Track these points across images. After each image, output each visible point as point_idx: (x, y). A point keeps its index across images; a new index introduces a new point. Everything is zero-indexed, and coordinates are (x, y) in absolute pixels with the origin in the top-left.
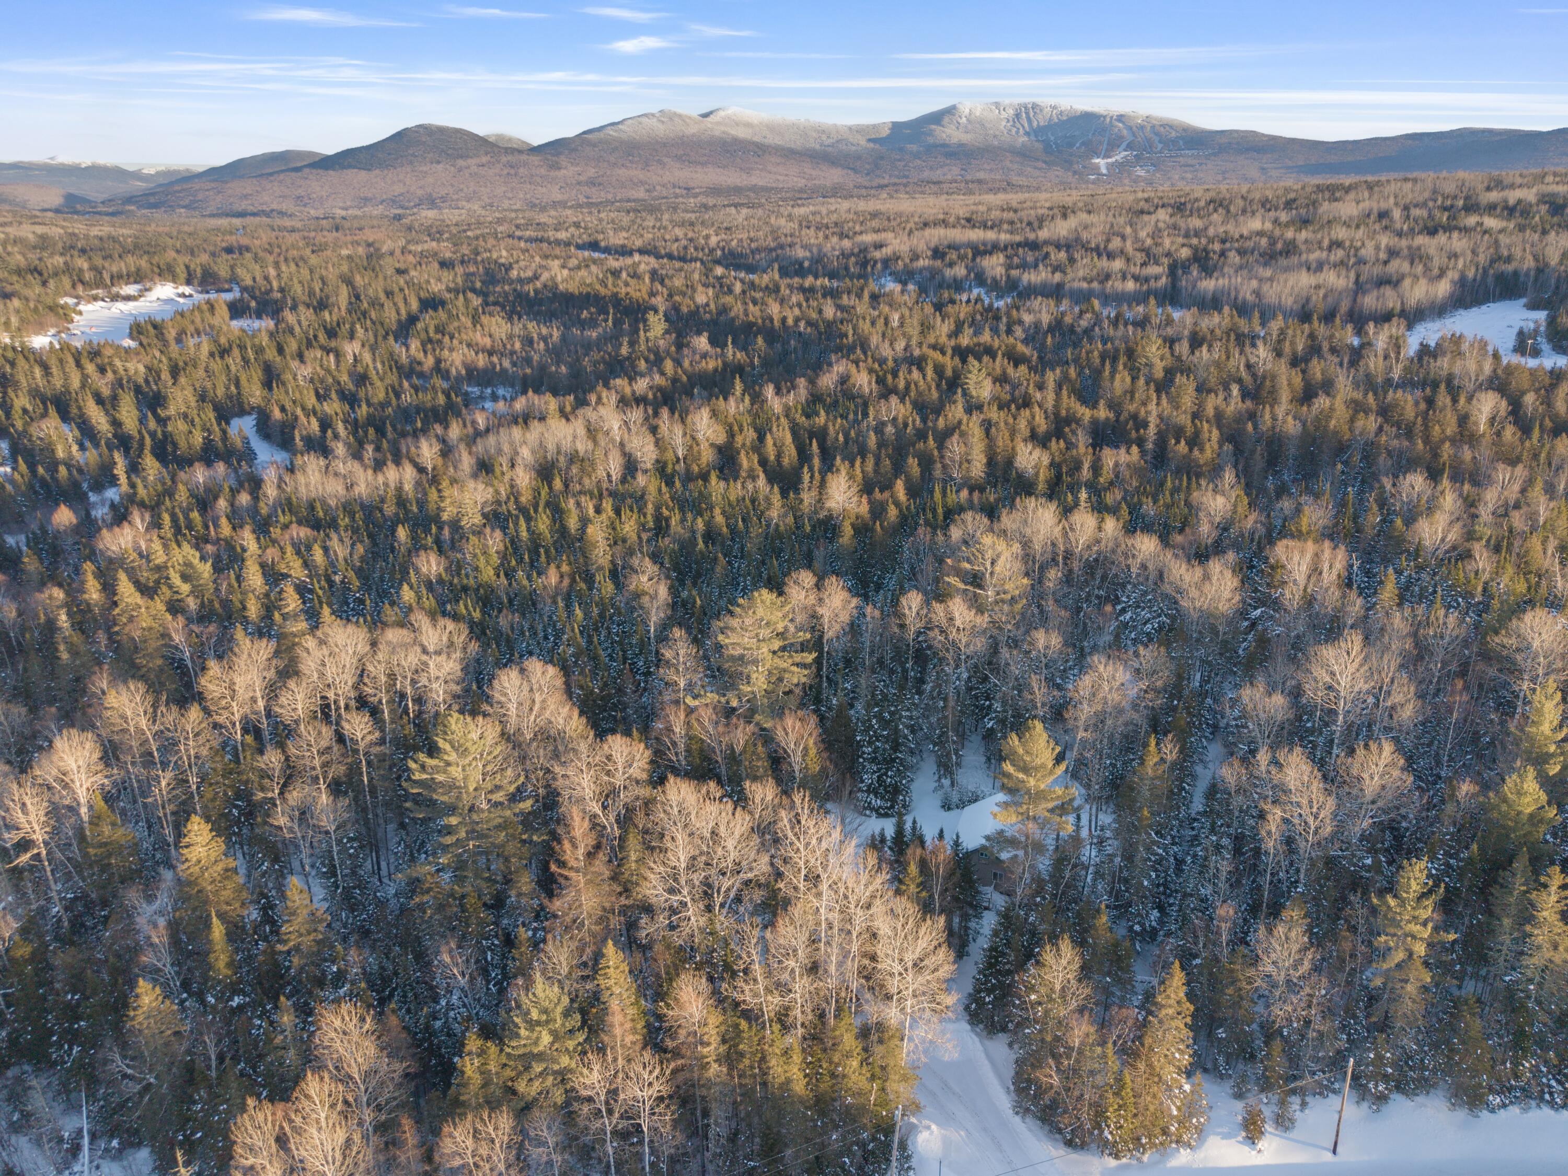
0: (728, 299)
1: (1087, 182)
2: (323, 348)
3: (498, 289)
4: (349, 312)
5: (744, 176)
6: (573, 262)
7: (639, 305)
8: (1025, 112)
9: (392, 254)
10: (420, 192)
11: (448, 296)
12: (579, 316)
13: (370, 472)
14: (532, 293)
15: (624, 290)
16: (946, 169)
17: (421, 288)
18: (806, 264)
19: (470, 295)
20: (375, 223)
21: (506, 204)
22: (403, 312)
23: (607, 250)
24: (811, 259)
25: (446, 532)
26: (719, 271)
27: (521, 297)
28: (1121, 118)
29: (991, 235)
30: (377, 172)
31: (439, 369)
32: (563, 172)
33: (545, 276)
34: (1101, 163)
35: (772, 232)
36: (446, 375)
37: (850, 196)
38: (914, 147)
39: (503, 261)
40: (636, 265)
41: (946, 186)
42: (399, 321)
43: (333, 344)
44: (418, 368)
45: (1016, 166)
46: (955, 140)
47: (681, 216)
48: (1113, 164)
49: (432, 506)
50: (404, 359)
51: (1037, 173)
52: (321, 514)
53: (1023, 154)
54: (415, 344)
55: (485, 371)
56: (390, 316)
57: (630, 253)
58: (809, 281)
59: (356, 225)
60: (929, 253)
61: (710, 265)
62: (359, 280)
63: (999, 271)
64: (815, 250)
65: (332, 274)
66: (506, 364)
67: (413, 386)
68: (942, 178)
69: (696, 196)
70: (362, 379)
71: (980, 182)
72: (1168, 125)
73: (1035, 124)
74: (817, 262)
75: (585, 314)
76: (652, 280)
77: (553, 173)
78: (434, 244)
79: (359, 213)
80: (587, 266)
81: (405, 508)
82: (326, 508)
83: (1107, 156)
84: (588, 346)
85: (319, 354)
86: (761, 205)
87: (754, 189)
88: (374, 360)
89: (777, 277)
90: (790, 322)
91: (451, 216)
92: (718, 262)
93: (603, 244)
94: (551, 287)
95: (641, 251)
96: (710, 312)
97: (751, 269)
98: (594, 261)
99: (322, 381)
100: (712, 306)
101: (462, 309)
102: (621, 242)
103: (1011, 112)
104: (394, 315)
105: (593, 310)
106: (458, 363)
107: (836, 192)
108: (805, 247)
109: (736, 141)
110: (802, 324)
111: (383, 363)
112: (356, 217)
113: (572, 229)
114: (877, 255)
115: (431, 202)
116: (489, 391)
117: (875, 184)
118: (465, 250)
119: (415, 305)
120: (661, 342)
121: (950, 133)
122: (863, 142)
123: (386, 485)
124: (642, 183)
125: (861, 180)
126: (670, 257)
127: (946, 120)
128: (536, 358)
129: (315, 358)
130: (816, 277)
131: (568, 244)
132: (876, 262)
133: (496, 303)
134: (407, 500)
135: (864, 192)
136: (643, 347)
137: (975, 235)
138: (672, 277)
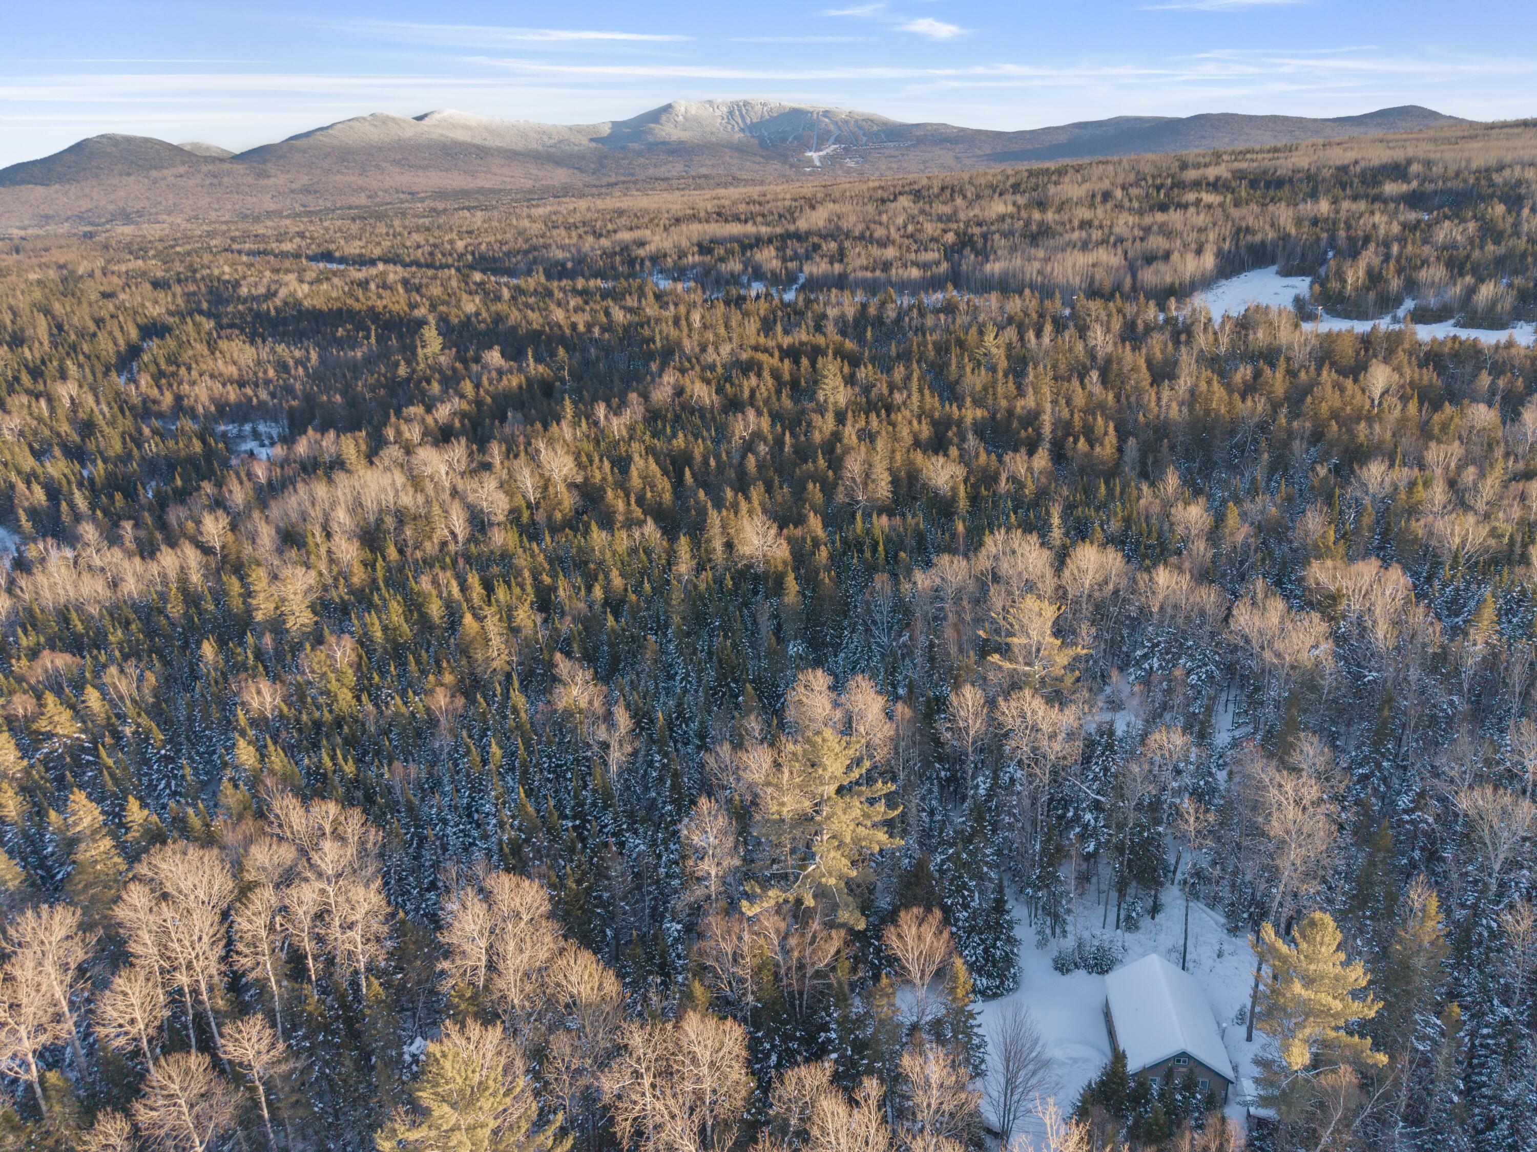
0: (499, 307)
1: (804, 174)
2: (29, 392)
3: (230, 309)
4: (54, 345)
5: (469, 179)
6: (310, 275)
7: (401, 319)
8: (736, 110)
9: (91, 275)
10: (111, 207)
11: (171, 320)
12: (333, 335)
13: (137, 560)
14: (273, 312)
15: (380, 304)
16: (669, 166)
17: (136, 313)
18: (569, 265)
19: (198, 318)
20: (63, 242)
21: (213, 216)
22: (121, 342)
23: (342, 260)
24: (573, 260)
25: (268, 640)
26: (477, 276)
27: (259, 316)
28: (826, 113)
29: (750, 228)
30: (57, 186)
31: (180, 407)
32: (272, 181)
33: (283, 292)
34: (814, 156)
35: (519, 234)
36: (192, 413)
37: (582, 196)
38: (636, 146)
39: (227, 277)
40: (384, 274)
41: (674, 182)
42: (118, 353)
43: (41, 387)
44: (155, 408)
45: (735, 161)
46: (674, 138)
47: (410, 222)
48: (824, 157)
49: (236, 604)
50: (136, 400)
51: (757, 167)
52: (80, 628)
53: (740, 149)
54: (145, 380)
55: (239, 405)
56: (107, 347)
57: (373, 262)
58: (580, 283)
59: (40, 245)
60: (696, 249)
61: (466, 271)
62: (57, 307)
63: (776, 264)
64: (573, 250)
65: (22, 302)
66: (264, 395)
67: (155, 432)
68: (667, 175)
69: (422, 200)
70: (87, 428)
71: (706, 177)
72: (870, 120)
73: (748, 121)
74: (580, 263)
75: (340, 332)
76: (407, 291)
77: (262, 182)
78: (140, 262)
79: (41, 232)
80: (328, 279)
81: (197, 606)
82: (87, 620)
83: (818, 150)
84: (355, 368)
85: (25, 399)
86: (494, 208)
87: (481, 191)
88: (98, 402)
89: (543, 279)
90: (581, 328)
91: (152, 231)
92: (472, 267)
93: (337, 254)
94: (294, 304)
95: (386, 261)
96: (484, 321)
97: (511, 272)
98: (335, 274)
99: (35, 433)
100: (484, 314)
101: (193, 335)
102: (357, 251)
103: (725, 110)
104: (111, 347)
105: (349, 327)
106: (204, 398)
107: (565, 191)
108: (562, 247)
109: (457, 144)
110: (596, 331)
111: (109, 404)
112: (38, 237)
113: (297, 240)
114: (642, 252)
115: (126, 218)
116: (247, 427)
117: (605, 181)
118: (179, 267)
119: (134, 334)
120: (442, 359)
121: (668, 131)
122: (585, 142)
123: (164, 576)
124: (362, 189)
125: (588, 179)
126: (418, 264)
127: (664, 118)
128: (298, 386)
129: (22, 405)
130: (587, 280)
131: (297, 256)
132: (642, 261)
133: (231, 326)
134: (201, 597)
135: (594, 190)
136: (422, 366)
137: (735, 229)
138: (427, 286)
